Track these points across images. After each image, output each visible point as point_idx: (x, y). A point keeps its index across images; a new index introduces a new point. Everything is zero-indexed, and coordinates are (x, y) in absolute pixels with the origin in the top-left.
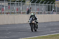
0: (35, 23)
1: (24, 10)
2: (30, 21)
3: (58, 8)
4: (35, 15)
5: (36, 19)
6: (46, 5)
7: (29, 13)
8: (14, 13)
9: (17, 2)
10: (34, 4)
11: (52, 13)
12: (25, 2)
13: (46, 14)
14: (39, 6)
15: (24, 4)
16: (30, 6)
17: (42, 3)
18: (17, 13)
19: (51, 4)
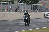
0: (28, 19)
1: (13, 9)
2: (24, 17)
3: (41, 7)
4: (28, 13)
5: (29, 16)
6: (31, 5)
7: (17, 11)
8: (5, 11)
9: (7, 2)
10: (21, 4)
11: (36, 11)
12: (14, 2)
13: (31, 12)
14: (25, 5)
15: (13, 4)
16: (18, 5)
17: (28, 3)
18: (7, 11)
19: (35, 4)
